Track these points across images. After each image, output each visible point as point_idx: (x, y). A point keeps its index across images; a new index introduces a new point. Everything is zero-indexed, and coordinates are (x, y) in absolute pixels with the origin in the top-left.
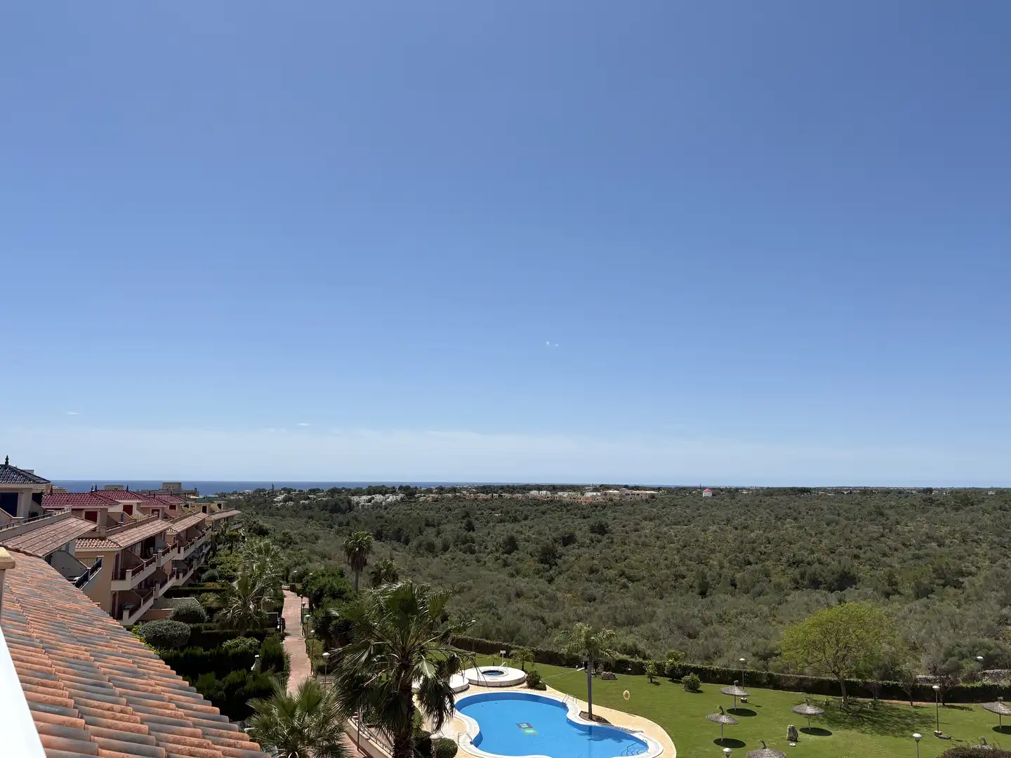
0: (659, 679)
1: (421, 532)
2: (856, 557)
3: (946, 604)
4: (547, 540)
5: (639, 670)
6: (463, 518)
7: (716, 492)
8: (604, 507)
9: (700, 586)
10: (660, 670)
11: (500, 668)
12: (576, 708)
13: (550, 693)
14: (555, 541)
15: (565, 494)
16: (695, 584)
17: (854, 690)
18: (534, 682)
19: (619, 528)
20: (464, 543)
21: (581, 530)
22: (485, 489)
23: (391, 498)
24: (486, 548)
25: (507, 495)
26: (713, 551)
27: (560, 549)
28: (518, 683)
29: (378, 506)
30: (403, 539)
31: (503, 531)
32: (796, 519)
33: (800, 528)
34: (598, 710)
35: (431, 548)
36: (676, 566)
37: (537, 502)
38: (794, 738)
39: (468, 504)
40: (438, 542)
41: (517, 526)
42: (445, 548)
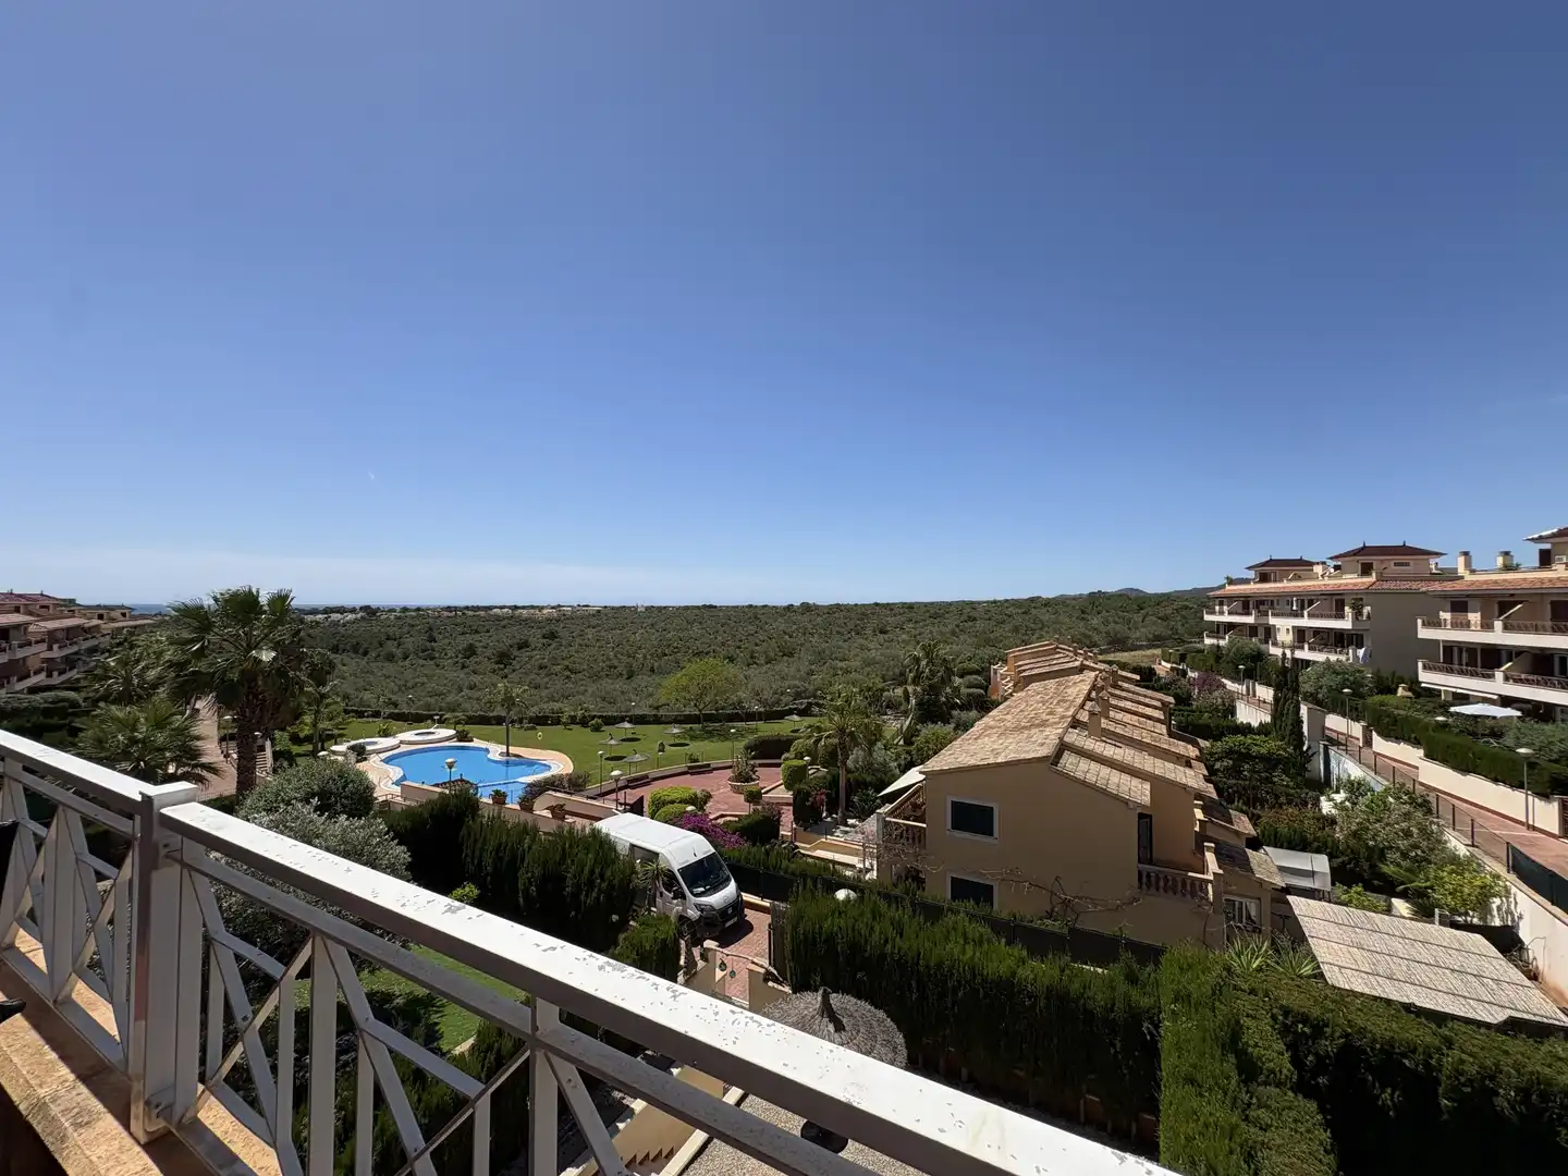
0: (572, 726)
1: (381, 645)
2: (739, 648)
3: (782, 666)
4: (503, 647)
5: (557, 722)
6: (426, 632)
7: (647, 608)
8: (558, 621)
9: (628, 672)
10: (573, 720)
11: (432, 730)
12: (496, 751)
13: (477, 743)
14: (511, 646)
15: (525, 612)
16: (624, 673)
17: (709, 718)
18: (462, 737)
19: (567, 634)
20: (423, 651)
21: (535, 637)
22: (449, 609)
23: (350, 617)
24: (446, 654)
25: (470, 613)
26: (640, 648)
27: (516, 653)
28: (449, 739)
29: (336, 624)
30: (361, 651)
31: (464, 642)
32: (700, 623)
33: (703, 629)
34: (513, 750)
35: (390, 658)
36: (610, 660)
37: (498, 618)
38: (662, 750)
39: (431, 621)
40: (399, 652)
41: (477, 637)
42: (406, 657)
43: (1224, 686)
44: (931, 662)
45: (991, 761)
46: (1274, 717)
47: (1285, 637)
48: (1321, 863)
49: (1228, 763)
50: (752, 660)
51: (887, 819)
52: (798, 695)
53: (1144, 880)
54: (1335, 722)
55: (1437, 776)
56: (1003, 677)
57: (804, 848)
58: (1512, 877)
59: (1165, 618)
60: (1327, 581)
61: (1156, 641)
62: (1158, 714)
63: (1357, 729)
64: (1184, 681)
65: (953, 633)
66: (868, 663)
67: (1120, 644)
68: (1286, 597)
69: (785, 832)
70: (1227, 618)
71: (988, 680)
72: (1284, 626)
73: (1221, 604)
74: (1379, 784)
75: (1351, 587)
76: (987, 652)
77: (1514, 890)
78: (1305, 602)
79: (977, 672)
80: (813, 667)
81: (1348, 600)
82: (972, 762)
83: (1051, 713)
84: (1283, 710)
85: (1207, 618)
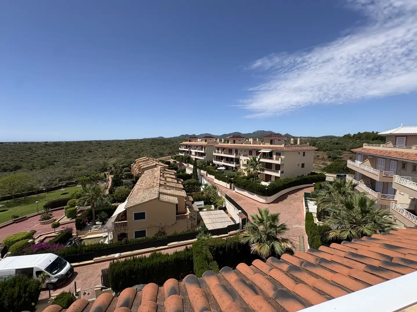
2: (21, 161)
43: (184, 165)
44: (116, 168)
45: (144, 201)
46: (193, 172)
47: (193, 153)
48: (202, 203)
49: (188, 185)
50: (33, 168)
51: (115, 223)
52: (61, 180)
53: (177, 218)
54: (202, 171)
55: (216, 181)
56: (135, 168)
57: (82, 237)
58: (225, 199)
59: (171, 148)
60: (200, 143)
61: (170, 154)
62: (174, 177)
63: (205, 172)
64: (176, 164)
65: (117, 153)
66: (89, 166)
67: (162, 155)
68: (194, 146)
69: (74, 234)
70: (183, 149)
71: (131, 169)
72: (193, 151)
73: (182, 146)
74: (210, 185)
75: (204, 144)
76: (129, 160)
77: (226, 201)
78: (197, 147)
79: (127, 167)
80: (65, 169)
81: (203, 147)
82: (139, 202)
83: (154, 182)
84: (195, 170)
85: (180, 149)
